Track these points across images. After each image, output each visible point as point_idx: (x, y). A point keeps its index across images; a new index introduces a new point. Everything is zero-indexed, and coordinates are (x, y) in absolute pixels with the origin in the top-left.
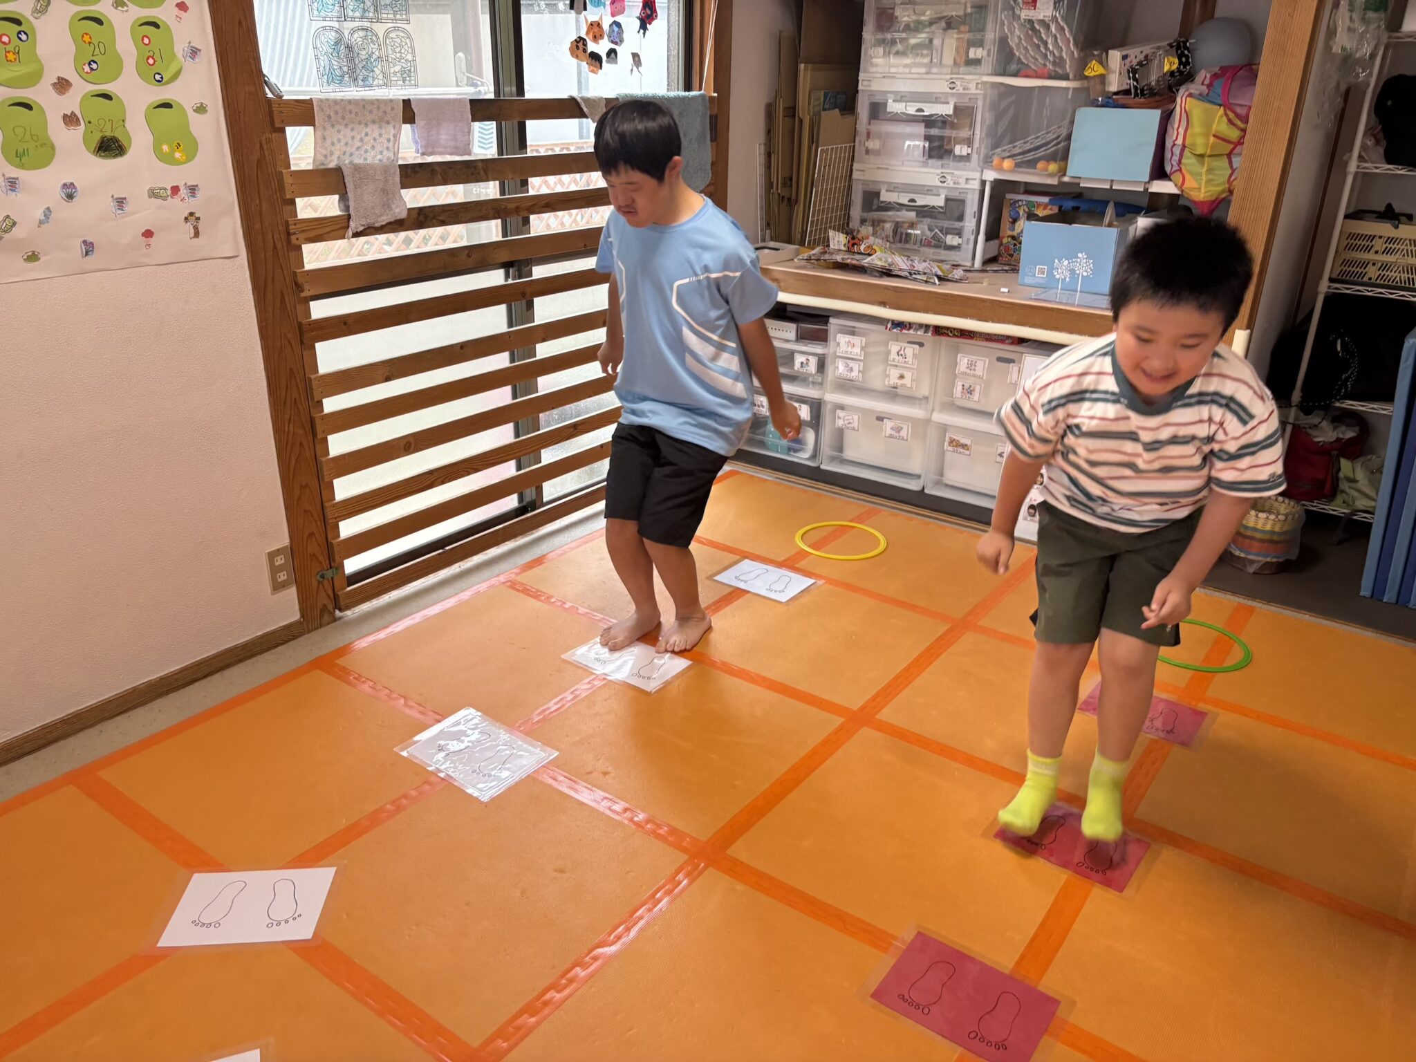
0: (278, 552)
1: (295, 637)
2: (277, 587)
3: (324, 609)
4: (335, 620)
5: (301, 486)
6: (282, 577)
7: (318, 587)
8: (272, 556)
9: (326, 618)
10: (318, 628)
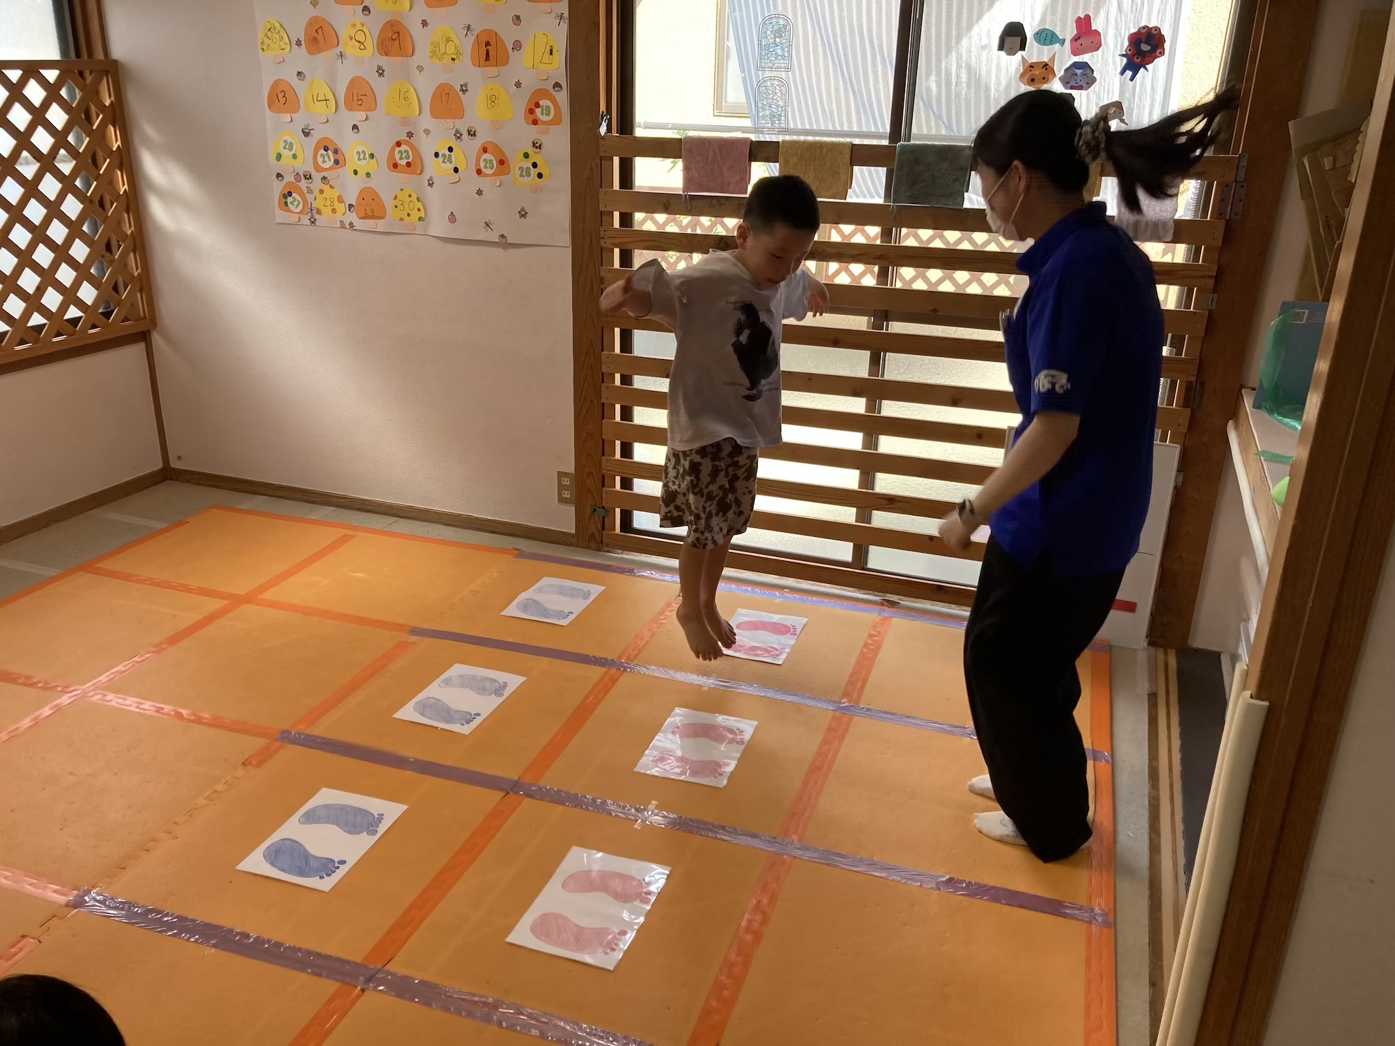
0: (566, 474)
3: (592, 536)
6: (567, 495)
7: (590, 517)
8: (561, 475)
9: (594, 545)
10: (586, 548)
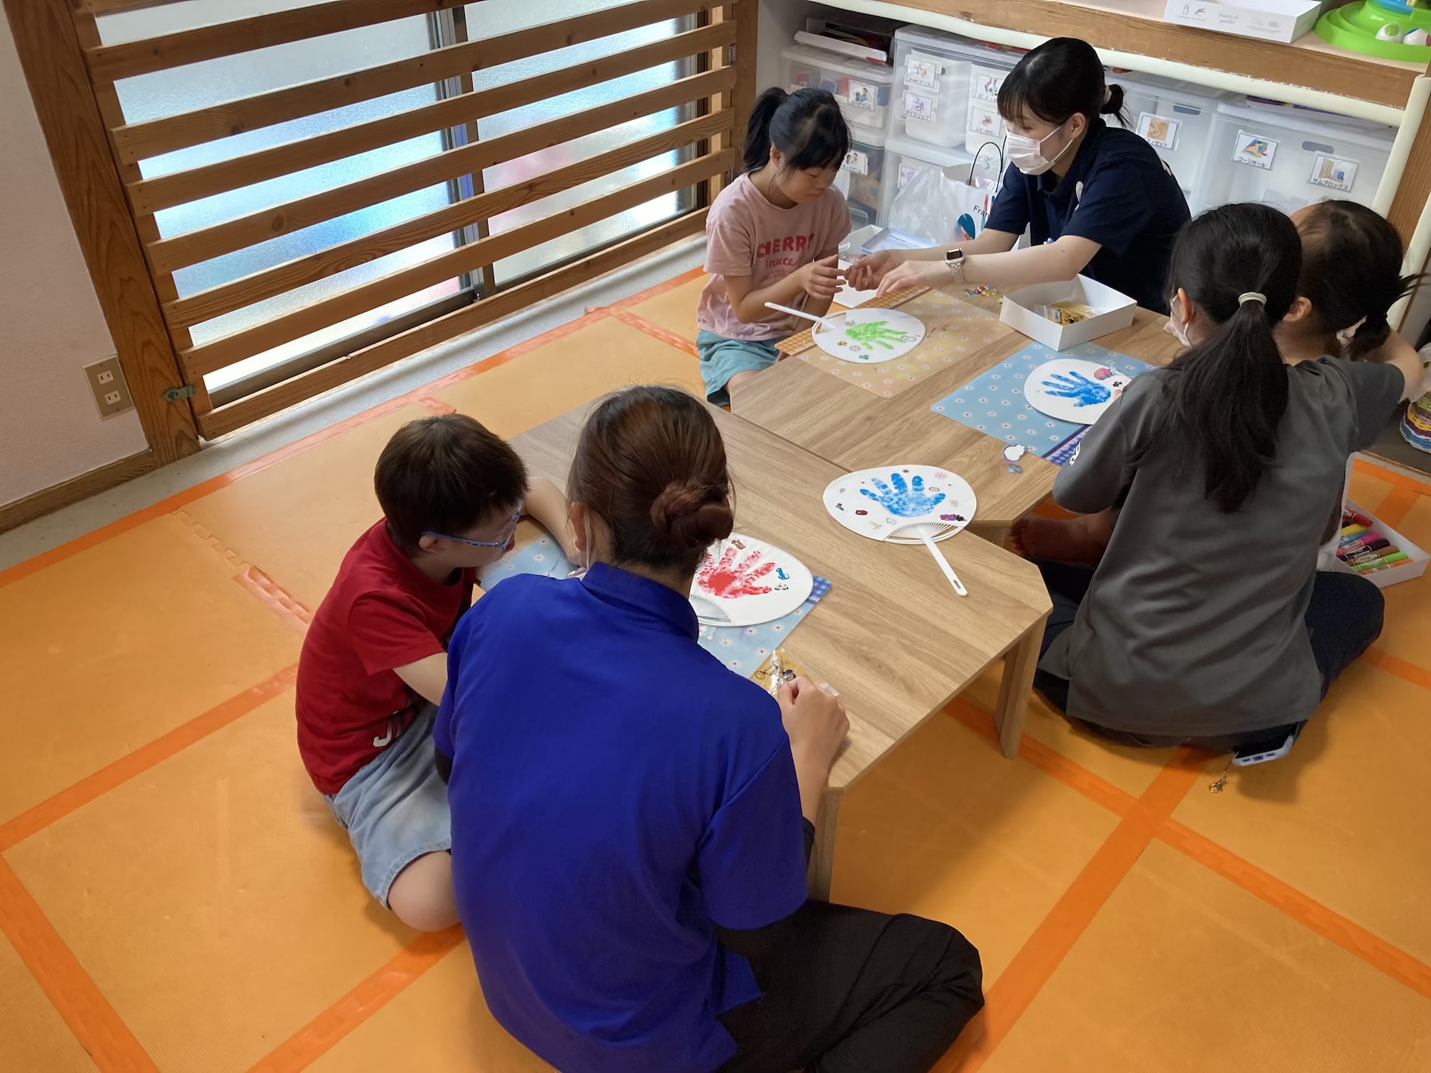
0: (102, 367)
1: (142, 473)
2: (107, 411)
3: (181, 436)
4: (199, 449)
5: (122, 280)
6: (113, 398)
7: (168, 410)
8: (93, 372)
9: (186, 447)
10: (175, 460)
